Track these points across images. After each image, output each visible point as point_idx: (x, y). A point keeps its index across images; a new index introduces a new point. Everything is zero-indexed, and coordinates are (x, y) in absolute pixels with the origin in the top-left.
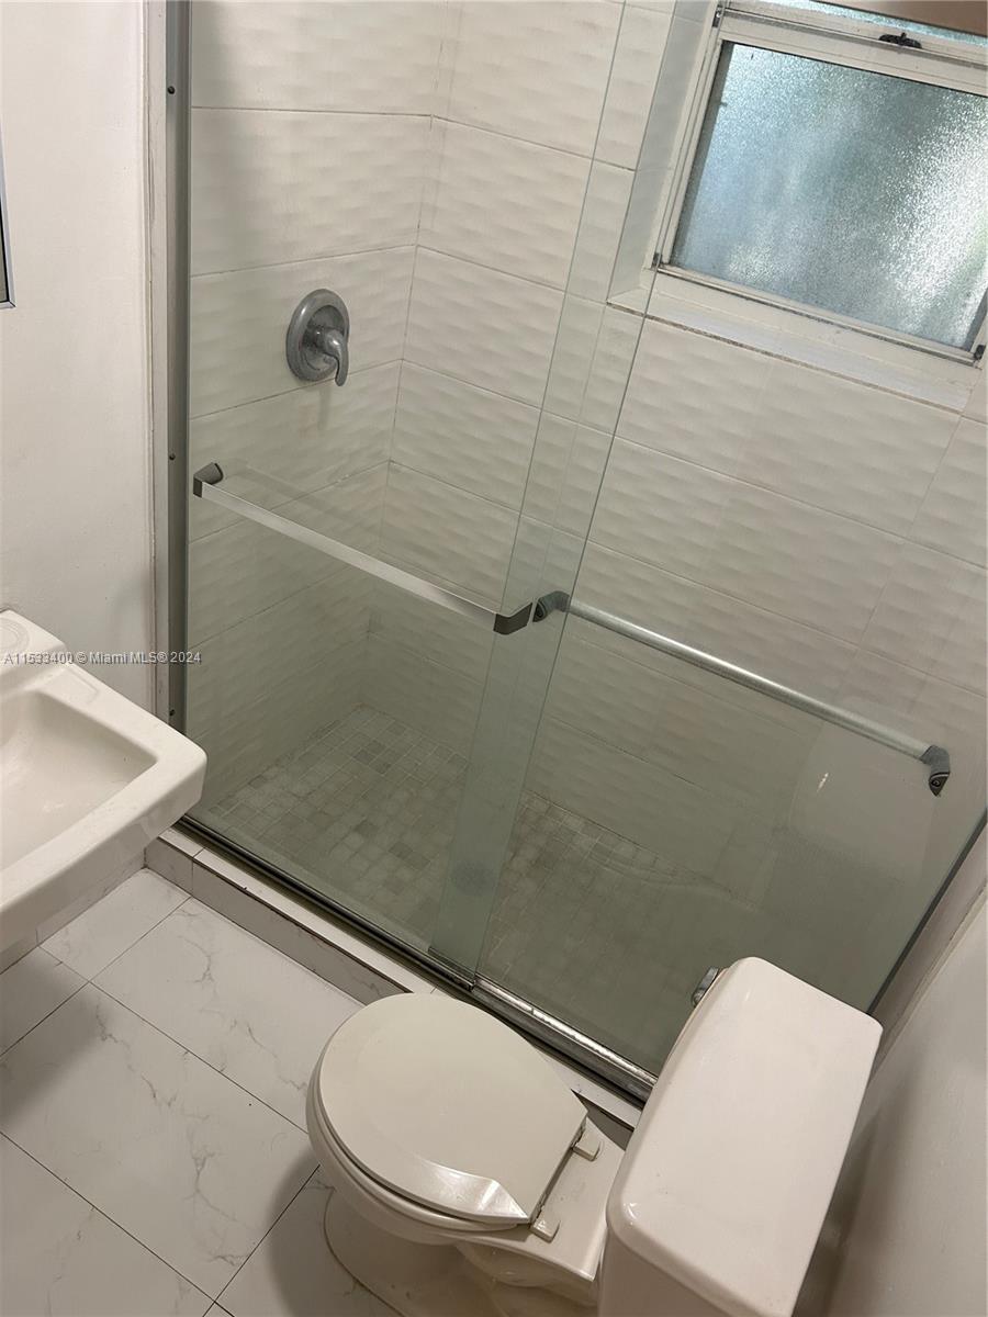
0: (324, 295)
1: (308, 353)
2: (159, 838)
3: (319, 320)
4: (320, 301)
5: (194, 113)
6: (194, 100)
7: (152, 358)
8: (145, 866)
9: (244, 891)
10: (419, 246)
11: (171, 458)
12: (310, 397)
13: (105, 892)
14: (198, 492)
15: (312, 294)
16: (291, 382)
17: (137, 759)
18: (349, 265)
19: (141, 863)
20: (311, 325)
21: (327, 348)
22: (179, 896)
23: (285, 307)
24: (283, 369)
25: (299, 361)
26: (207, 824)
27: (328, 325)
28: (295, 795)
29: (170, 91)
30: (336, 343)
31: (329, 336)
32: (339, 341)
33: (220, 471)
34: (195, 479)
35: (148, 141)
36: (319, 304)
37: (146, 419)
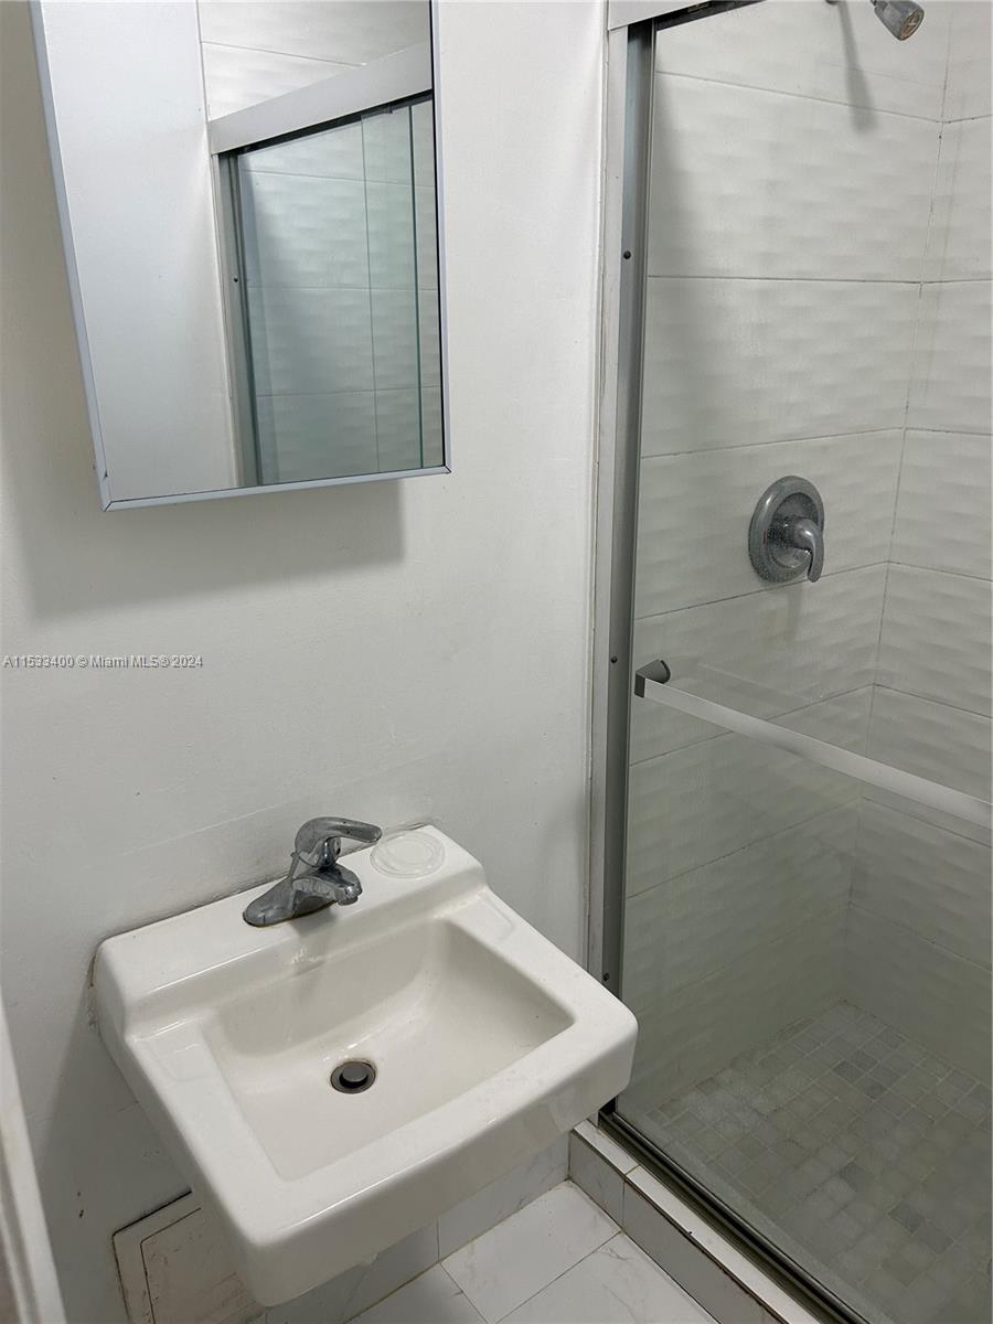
0: (794, 482)
1: (775, 548)
2: (574, 1132)
3: (788, 510)
4: (788, 490)
5: (651, 283)
6: (651, 268)
7: (596, 547)
8: (569, 1178)
9: (687, 1236)
10: (907, 429)
11: (613, 661)
12: (775, 602)
13: (520, 1205)
14: (640, 692)
15: (781, 480)
16: (755, 583)
17: (550, 1017)
18: (825, 448)
19: (563, 1173)
20: (777, 517)
21: (797, 540)
22: (607, 1228)
23: (749, 496)
24: (746, 567)
25: (765, 557)
26: (645, 1132)
27: (797, 515)
28: (755, 1110)
29: (627, 256)
30: (808, 533)
31: (800, 526)
32: (811, 531)
33: (665, 666)
34: (637, 676)
35: (602, 313)
36: (788, 491)
37: (588, 616)
